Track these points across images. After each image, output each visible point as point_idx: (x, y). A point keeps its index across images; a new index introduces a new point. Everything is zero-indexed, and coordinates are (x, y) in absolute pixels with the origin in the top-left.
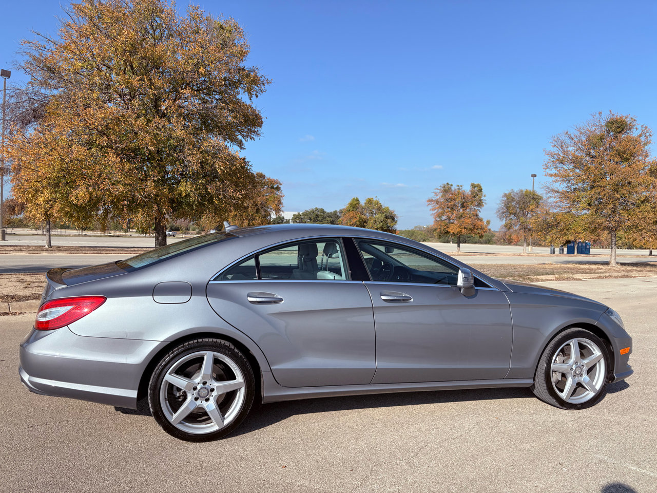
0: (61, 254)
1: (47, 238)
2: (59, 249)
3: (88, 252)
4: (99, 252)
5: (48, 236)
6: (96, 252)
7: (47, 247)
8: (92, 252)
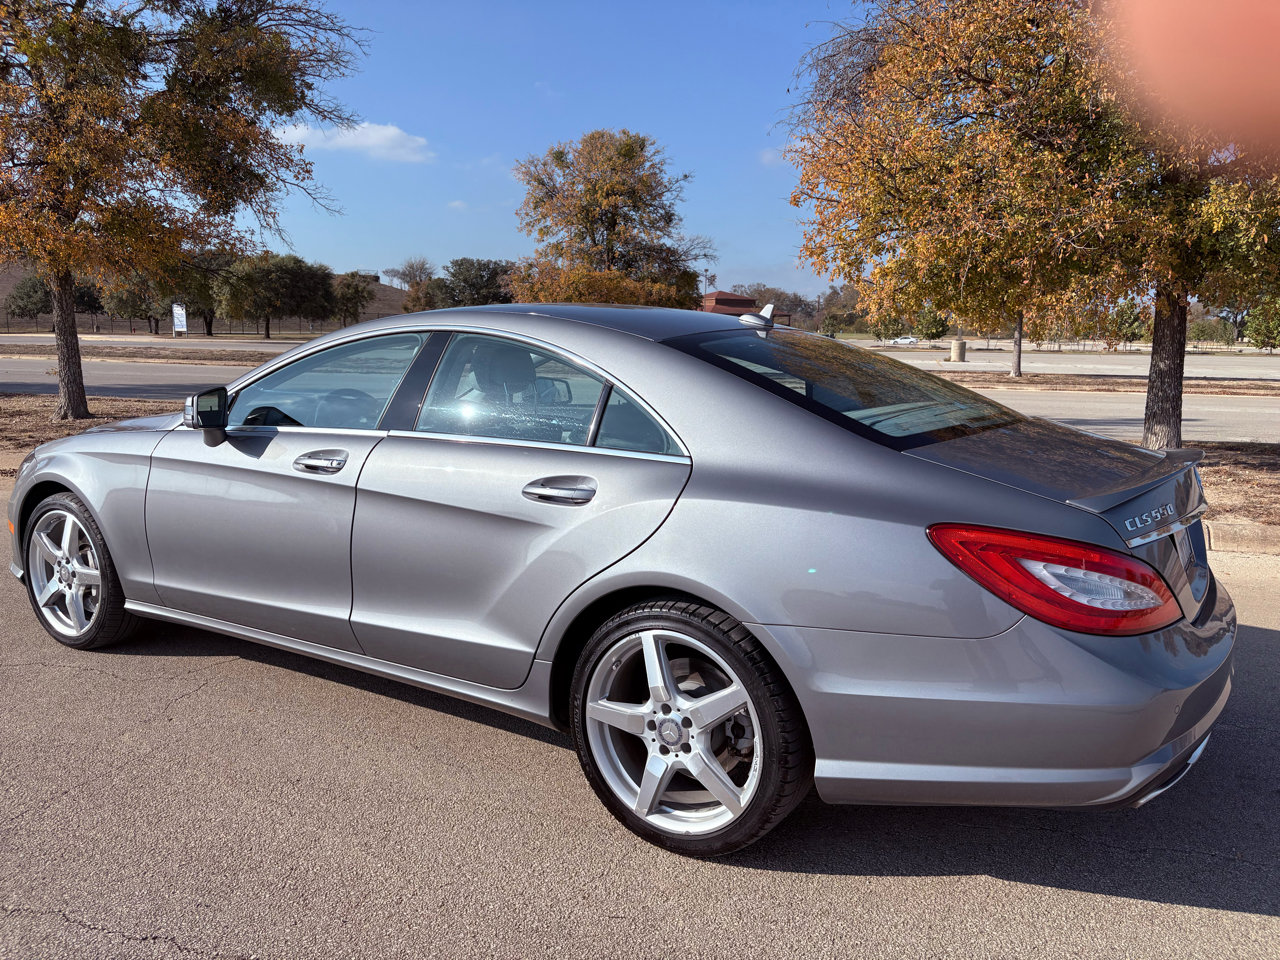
0: (1032, 389)
1: (1013, 357)
2: (1035, 379)
3: (1087, 388)
4: (1111, 388)
5: (1016, 353)
6: (1104, 387)
7: (1012, 375)
8: (1097, 387)
